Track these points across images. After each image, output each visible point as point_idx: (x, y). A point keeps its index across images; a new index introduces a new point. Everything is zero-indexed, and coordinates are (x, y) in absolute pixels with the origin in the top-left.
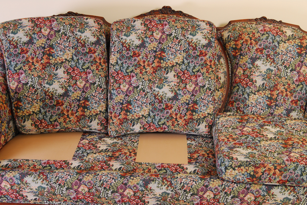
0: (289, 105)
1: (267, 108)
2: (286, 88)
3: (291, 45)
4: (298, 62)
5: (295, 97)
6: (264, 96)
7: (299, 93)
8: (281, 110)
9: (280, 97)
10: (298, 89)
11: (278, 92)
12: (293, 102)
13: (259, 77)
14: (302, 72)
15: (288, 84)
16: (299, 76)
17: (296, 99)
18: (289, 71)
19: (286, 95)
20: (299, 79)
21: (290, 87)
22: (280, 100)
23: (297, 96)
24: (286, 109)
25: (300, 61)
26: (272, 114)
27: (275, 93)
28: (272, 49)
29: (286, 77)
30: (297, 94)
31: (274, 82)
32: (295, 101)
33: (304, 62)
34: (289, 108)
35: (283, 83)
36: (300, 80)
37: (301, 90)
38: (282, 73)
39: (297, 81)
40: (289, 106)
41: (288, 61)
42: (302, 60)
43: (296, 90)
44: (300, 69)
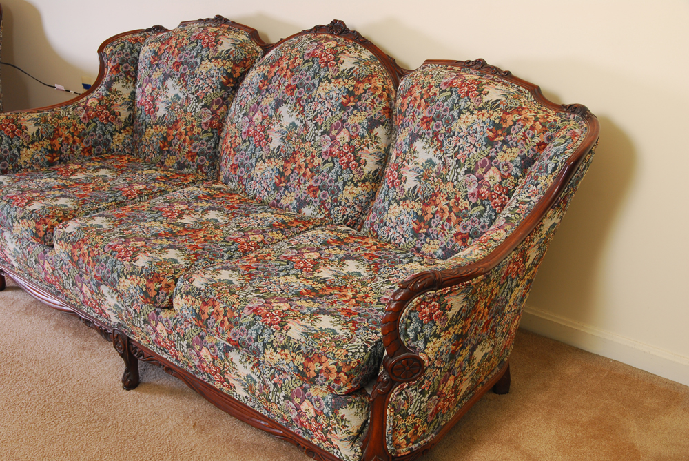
0: (451, 240)
1: (412, 236)
2: (451, 205)
3: (480, 121)
4: (483, 157)
5: (465, 227)
6: (412, 212)
7: (473, 221)
8: (434, 246)
9: (436, 220)
10: (473, 213)
11: (435, 210)
12: (459, 236)
13: (412, 172)
14: (486, 180)
15: (456, 198)
16: (480, 186)
17: (466, 232)
18: (462, 171)
19: (448, 219)
20: (478, 192)
21: (459, 204)
22: (436, 227)
23: (469, 227)
24: (442, 246)
25: (487, 156)
26: (418, 250)
27: (432, 209)
28: (446, 122)
29: (455, 183)
30: (469, 222)
31: (432, 188)
32: (464, 235)
33: (495, 160)
34: (449, 247)
35: (447, 193)
36: (479, 195)
37: (479, 217)
38: (449, 174)
39: (473, 194)
40: (450, 242)
41: (466, 152)
42: (493, 154)
43: (470, 213)
44: (485, 173)
